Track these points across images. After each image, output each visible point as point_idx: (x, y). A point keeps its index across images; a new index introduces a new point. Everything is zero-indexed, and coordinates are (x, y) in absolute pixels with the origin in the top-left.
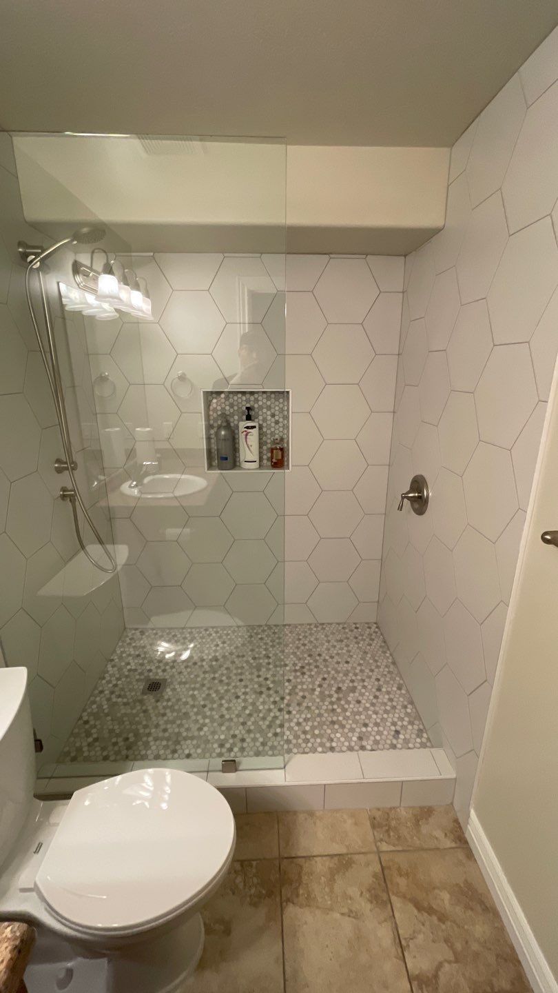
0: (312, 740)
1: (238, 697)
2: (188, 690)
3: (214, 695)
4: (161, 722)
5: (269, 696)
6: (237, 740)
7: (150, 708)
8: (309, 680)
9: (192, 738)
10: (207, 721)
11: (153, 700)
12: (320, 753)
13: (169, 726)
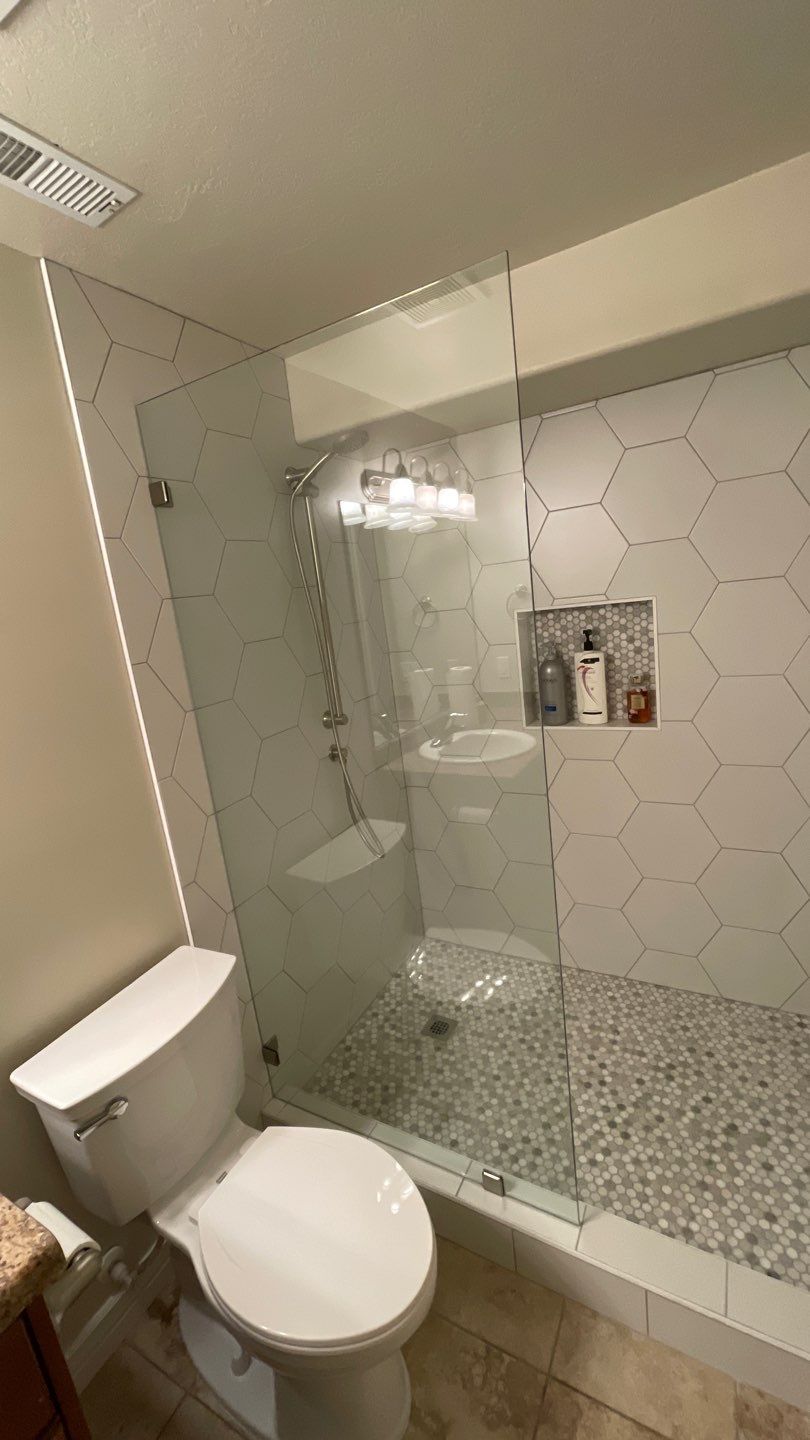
0: (653, 1201)
1: (549, 1081)
2: (481, 1046)
3: (516, 1066)
4: (434, 1082)
5: (600, 1095)
6: (528, 1148)
7: (425, 1055)
8: (678, 1092)
9: (466, 1119)
10: (495, 1101)
11: (432, 1047)
12: (663, 1232)
13: (442, 1090)
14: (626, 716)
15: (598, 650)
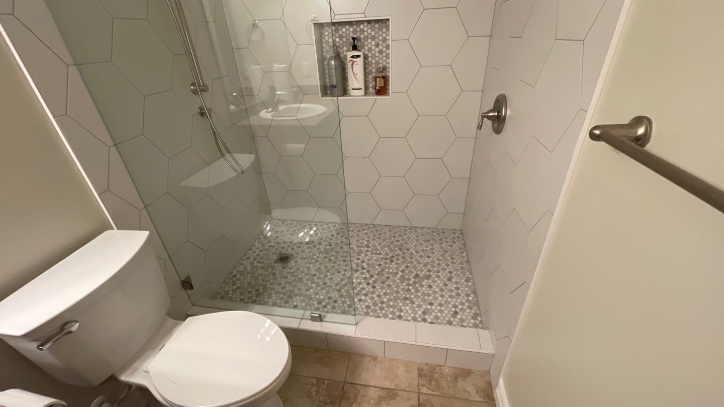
0: (386, 309)
1: (339, 272)
2: (306, 263)
3: (323, 269)
4: (283, 282)
5: (363, 273)
6: (331, 301)
7: (277, 272)
8: (395, 266)
9: (301, 295)
10: (314, 285)
11: (281, 268)
12: (390, 319)
13: (287, 285)
14: (374, 91)
15: (360, 51)
